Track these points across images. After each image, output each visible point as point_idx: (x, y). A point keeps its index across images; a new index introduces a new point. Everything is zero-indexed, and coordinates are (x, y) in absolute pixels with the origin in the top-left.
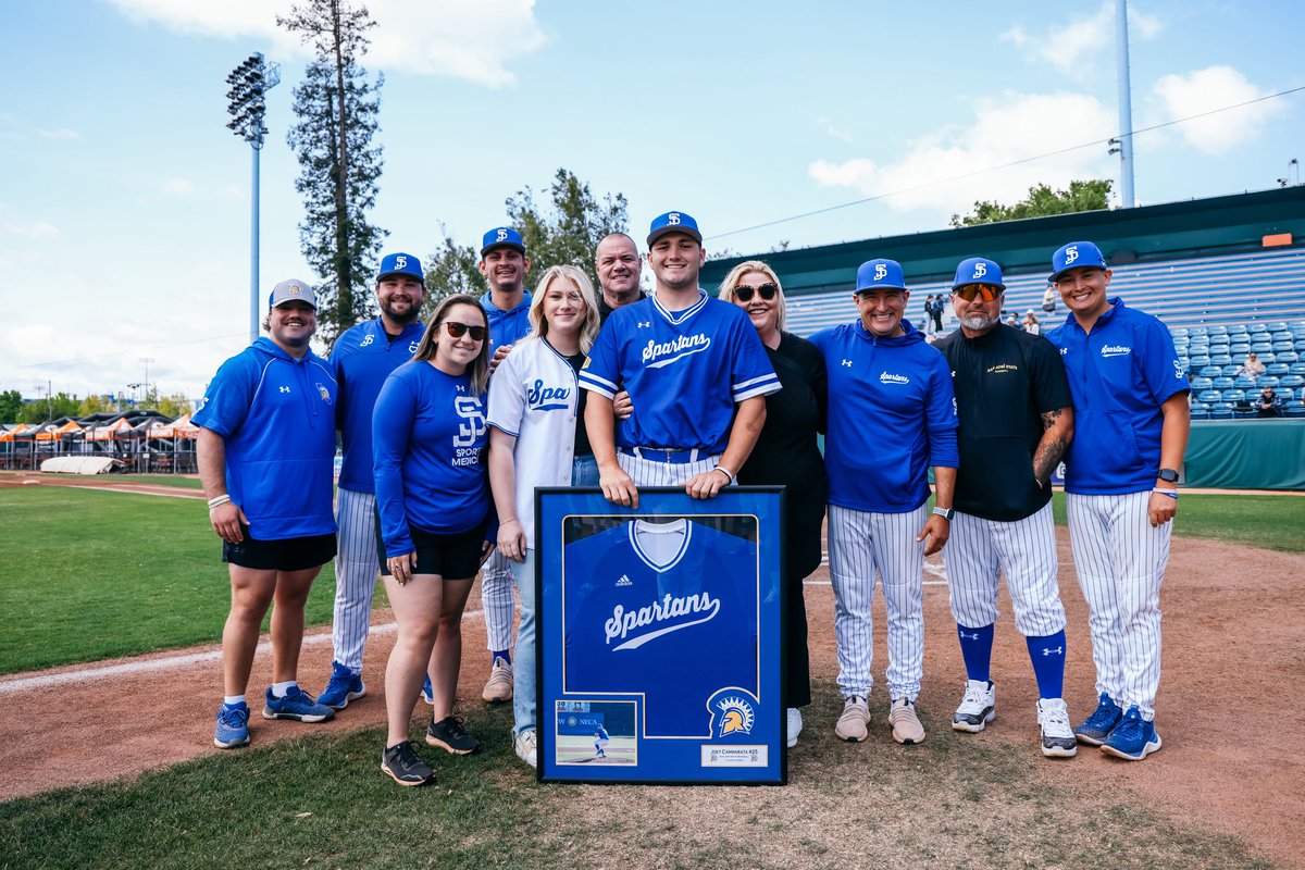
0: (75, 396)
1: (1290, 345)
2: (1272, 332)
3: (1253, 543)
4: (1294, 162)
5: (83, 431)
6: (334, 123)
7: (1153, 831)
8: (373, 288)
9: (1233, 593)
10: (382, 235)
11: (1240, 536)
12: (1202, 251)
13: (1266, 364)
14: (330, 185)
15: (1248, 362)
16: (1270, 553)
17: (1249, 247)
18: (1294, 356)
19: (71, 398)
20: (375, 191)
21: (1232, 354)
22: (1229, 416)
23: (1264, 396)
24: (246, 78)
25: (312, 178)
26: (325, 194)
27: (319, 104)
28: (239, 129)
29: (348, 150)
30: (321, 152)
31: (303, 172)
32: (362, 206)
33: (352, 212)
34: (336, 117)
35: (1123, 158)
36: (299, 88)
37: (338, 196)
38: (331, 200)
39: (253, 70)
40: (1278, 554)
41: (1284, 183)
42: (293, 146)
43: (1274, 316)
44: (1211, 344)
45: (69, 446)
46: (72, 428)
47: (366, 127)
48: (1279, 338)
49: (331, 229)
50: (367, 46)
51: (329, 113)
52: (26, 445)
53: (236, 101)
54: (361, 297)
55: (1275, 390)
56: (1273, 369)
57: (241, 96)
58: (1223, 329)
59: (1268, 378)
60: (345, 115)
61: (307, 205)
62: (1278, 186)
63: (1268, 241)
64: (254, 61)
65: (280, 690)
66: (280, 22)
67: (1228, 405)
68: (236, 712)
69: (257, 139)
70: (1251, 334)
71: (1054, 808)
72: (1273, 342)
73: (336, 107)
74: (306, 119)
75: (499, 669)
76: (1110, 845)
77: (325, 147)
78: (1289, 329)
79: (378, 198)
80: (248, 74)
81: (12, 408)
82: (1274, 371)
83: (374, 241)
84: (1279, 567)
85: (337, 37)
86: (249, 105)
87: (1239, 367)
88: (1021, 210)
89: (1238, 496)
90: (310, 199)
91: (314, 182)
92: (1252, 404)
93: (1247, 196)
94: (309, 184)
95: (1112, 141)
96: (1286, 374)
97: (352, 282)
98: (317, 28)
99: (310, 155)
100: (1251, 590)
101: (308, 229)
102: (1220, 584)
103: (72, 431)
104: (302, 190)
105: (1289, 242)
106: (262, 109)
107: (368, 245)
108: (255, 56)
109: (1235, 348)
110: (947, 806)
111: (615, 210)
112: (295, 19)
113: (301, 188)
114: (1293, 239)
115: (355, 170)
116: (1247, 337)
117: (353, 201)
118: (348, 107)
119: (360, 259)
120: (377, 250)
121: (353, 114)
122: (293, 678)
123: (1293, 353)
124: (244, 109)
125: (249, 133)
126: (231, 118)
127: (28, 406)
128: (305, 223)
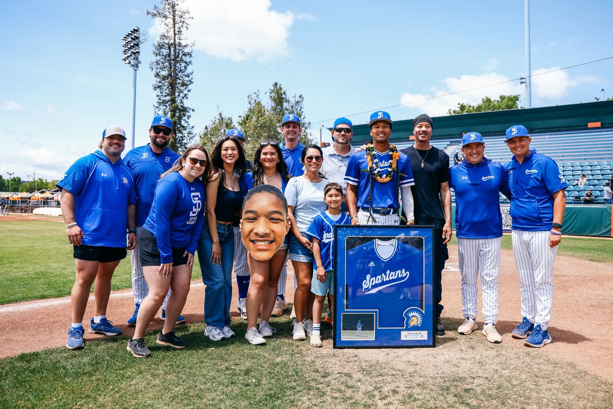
0: (46, 180)
1: (599, 172)
2: (591, 166)
3: (581, 258)
4: (602, 90)
5: (53, 196)
6: (171, 60)
7: (542, 360)
8: (186, 135)
9: (572, 277)
10: (191, 111)
11: (575, 255)
12: (561, 129)
13: (588, 180)
14: (168, 88)
15: (580, 179)
16: (588, 262)
17: (582, 127)
18: (601, 177)
19: (45, 181)
20: (189, 91)
21: (573, 176)
22: (571, 203)
23: (587, 194)
24: (132, 38)
25: (160, 84)
26: (166, 92)
27: (165, 51)
28: (127, 61)
29: (177, 72)
30: (165, 73)
31: (157, 81)
32: (183, 98)
33: (178, 100)
34: (172, 57)
35: (526, 86)
36: (156, 44)
37: (172, 93)
38: (168, 95)
39: (135, 35)
40: (591, 262)
41: (598, 100)
42: (152, 69)
43: (592, 159)
44: (564, 171)
45: (46, 202)
46: (48, 194)
47: (186, 62)
48: (595, 169)
49: (168, 108)
50: (188, 26)
51: (169, 55)
52: (26, 202)
53: (127, 48)
54: (181, 139)
55: (591, 192)
56: (592, 182)
57: (129, 47)
58: (569, 164)
59: (588, 187)
60: (176, 56)
61: (158, 96)
62: (595, 101)
63: (590, 125)
64: (136, 31)
65: (97, 320)
66: (148, 13)
67: (571, 198)
68: (77, 331)
69: (136, 66)
70: (582, 166)
71: (504, 352)
72: (591, 171)
73: (172, 53)
74: (159, 58)
75: (278, 302)
76: (525, 364)
77: (167, 71)
78: (600, 165)
79: (189, 95)
80: (133, 36)
81: (17, 185)
82: (592, 183)
83: (188, 114)
84: (591, 268)
85: (174, 22)
86: (132, 51)
87: (576, 181)
88: (479, 108)
89: (575, 238)
90: (159, 94)
91: (161, 86)
92: (582, 198)
93: (581, 105)
94: (159, 87)
95: (522, 78)
96: (597, 185)
97: (177, 132)
98: (165, 17)
99: (160, 74)
100: (580, 276)
101: (158, 107)
102: (566, 274)
103: (48, 196)
104: (155, 90)
105: (600, 126)
106: (138, 52)
107: (184, 115)
108: (136, 29)
109: (575, 173)
110: (462, 351)
111: (298, 102)
112: (155, 12)
113: (155, 88)
114: (602, 125)
115: (180, 81)
116: (580, 168)
117: (179, 95)
118: (178, 53)
119: (181, 122)
120: (188, 118)
121: (180, 56)
122: (104, 314)
123: (600, 176)
124: (130, 52)
125: (132, 63)
126: (125, 56)
127: (25, 184)
128: (156, 105)
